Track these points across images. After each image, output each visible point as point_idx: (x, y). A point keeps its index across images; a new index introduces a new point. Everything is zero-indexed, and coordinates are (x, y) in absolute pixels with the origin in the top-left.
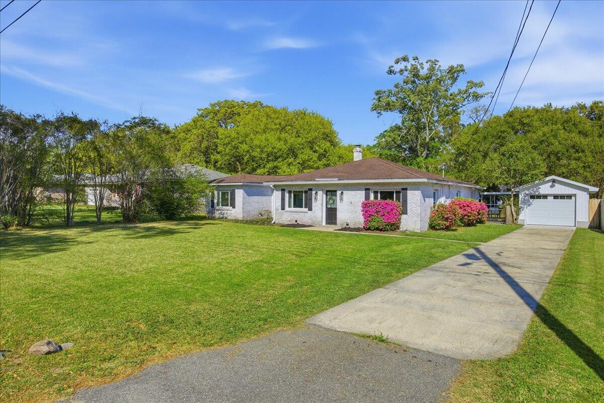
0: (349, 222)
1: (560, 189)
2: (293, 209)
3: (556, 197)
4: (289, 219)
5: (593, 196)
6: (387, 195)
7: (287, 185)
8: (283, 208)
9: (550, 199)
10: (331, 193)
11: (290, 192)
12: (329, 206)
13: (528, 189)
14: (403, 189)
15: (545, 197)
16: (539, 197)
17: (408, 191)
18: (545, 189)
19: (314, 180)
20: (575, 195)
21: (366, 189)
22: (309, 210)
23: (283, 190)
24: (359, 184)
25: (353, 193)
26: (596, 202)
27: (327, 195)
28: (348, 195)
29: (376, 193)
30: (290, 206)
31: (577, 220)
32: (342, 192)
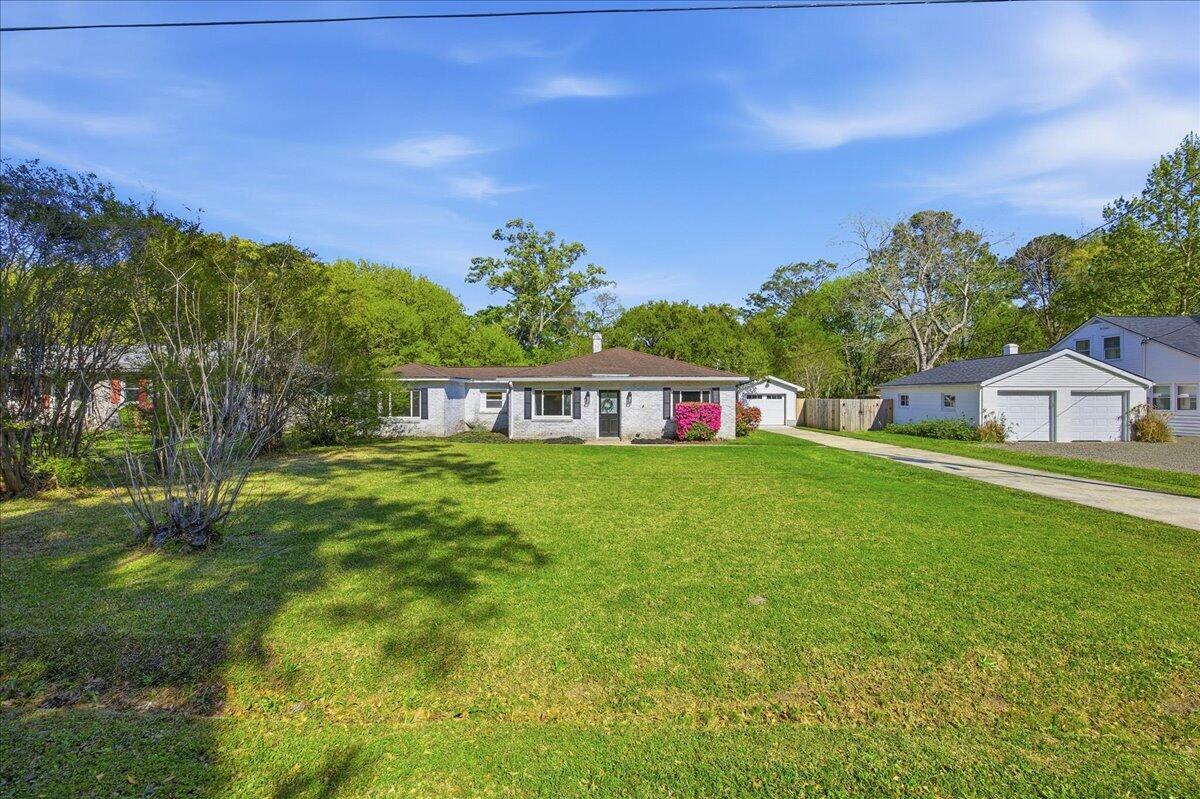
0: (638, 431)
1: (774, 389)
2: (543, 417)
3: (769, 397)
4: (538, 432)
5: (799, 395)
6: (691, 396)
7: (534, 383)
8: (528, 416)
9: (764, 398)
10: (609, 393)
11: (538, 393)
12: (604, 412)
13: (746, 389)
14: (714, 389)
15: (760, 397)
16: (755, 397)
17: (721, 392)
18: (761, 389)
19: (590, 376)
20: (785, 395)
21: (665, 389)
22: (575, 418)
23: (528, 389)
24: (654, 382)
25: (646, 393)
26: (802, 401)
27: (600, 397)
28: (639, 397)
29: (676, 393)
30: (538, 413)
31: (787, 418)
32: (630, 395)
